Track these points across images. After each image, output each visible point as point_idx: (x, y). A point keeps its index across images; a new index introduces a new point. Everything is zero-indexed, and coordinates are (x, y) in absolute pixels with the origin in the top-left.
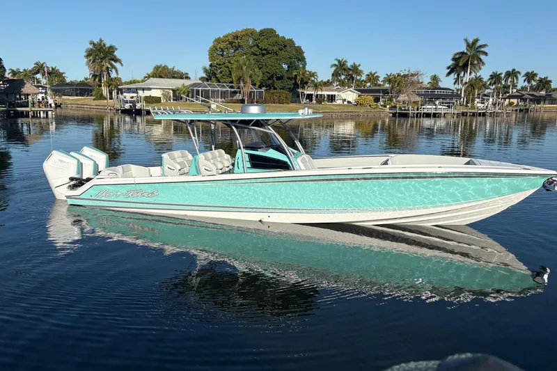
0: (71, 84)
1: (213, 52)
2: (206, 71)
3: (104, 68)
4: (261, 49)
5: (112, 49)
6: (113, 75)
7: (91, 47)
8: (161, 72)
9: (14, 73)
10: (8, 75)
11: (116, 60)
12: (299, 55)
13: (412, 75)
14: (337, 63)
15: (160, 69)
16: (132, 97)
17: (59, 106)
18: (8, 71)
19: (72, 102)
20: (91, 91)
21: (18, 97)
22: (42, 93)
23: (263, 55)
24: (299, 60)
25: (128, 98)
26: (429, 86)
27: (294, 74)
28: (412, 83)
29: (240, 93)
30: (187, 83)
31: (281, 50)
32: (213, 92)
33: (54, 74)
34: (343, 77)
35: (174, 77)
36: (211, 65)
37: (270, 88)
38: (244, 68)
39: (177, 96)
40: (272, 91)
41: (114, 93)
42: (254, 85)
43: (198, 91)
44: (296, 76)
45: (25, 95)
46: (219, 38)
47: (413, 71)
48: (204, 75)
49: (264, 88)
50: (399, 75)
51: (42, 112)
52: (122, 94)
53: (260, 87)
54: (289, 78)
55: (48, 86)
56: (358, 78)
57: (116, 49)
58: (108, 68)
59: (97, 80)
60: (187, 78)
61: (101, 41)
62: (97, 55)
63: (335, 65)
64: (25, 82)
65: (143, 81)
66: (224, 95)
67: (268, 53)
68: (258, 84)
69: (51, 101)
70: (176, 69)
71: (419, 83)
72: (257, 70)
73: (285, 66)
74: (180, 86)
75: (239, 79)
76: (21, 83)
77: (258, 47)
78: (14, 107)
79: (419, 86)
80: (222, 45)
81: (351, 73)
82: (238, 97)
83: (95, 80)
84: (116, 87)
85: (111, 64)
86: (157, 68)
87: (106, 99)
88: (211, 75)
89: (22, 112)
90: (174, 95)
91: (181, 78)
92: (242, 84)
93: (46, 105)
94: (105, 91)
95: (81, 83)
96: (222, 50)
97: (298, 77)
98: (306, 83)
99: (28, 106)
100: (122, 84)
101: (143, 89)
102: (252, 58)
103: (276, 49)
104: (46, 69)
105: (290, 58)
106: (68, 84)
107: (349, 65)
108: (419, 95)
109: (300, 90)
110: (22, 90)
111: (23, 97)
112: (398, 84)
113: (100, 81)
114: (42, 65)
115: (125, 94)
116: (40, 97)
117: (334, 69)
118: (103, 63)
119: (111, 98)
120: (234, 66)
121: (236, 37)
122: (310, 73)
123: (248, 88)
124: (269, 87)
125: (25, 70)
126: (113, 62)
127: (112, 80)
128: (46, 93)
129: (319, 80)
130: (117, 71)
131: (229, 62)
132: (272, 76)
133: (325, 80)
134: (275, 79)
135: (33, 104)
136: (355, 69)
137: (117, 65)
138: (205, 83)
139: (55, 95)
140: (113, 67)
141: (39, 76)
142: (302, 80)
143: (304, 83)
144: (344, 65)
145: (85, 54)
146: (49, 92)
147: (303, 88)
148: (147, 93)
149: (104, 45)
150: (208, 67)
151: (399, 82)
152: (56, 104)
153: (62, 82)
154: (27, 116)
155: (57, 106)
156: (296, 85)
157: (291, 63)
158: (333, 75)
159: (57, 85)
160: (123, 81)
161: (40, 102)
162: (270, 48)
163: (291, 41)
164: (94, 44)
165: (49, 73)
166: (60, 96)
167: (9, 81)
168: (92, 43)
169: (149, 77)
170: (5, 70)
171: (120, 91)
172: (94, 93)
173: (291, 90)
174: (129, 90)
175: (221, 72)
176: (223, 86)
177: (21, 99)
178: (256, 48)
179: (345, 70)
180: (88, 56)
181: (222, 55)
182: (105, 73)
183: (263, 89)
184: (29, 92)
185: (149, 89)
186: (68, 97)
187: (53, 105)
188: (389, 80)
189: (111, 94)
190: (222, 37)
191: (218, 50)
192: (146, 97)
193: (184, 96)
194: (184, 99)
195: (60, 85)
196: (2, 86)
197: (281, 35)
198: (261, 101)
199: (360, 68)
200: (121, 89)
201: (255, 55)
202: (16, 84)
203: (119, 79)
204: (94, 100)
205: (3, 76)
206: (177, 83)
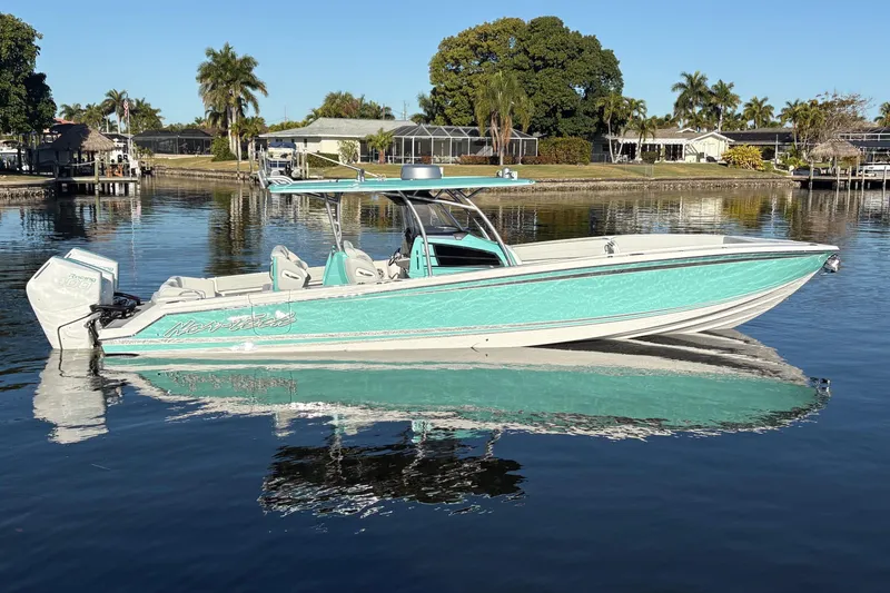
0: (172, 131)
1: (439, 67)
2: (424, 103)
3: (232, 101)
4: (533, 58)
5: (247, 64)
6: (250, 113)
7: (209, 60)
8: (340, 107)
9: (70, 112)
10: (60, 117)
11: (255, 85)
12: (607, 68)
13: (843, 104)
14: (684, 81)
15: (338, 101)
16: (285, 156)
17: (149, 173)
18: (60, 110)
19: (174, 166)
20: (208, 143)
21: (76, 156)
22: (118, 148)
23: (537, 69)
24: (609, 76)
25: (277, 158)
26: (876, 125)
27: (599, 105)
28: (842, 120)
29: (490, 143)
30: (388, 126)
31: (572, 58)
32: (437, 142)
33: (141, 112)
34: (697, 109)
35: (363, 117)
36: (434, 92)
37: (550, 134)
38: (500, 95)
39: (370, 151)
40: (554, 139)
41: (251, 148)
42: (518, 127)
43: (408, 142)
44: (602, 108)
45: (88, 152)
46: (449, 40)
47: (844, 95)
48: (421, 111)
49: (538, 134)
50: (813, 104)
51: (117, 185)
52: (266, 149)
53: (530, 132)
54: (587, 113)
55: (130, 135)
56: (729, 110)
57: (255, 64)
58: (239, 100)
59: (219, 123)
60: (389, 117)
61: (228, 48)
62: (220, 76)
63: (682, 86)
64: (90, 128)
65: (305, 124)
66: (458, 148)
67: (546, 65)
68: (526, 127)
69: (134, 164)
70: (367, 101)
71: (855, 119)
72: (524, 98)
73: (580, 91)
74: (375, 133)
75: (489, 118)
76: (82, 131)
77: (527, 53)
78: (69, 176)
79: (857, 125)
80: (456, 52)
81: (713, 100)
82: (487, 151)
83: (215, 122)
84: (255, 135)
85: (246, 93)
86: (332, 99)
87: (235, 158)
88: (434, 110)
89: (83, 185)
90: (364, 150)
91: (377, 117)
92: (494, 128)
93: (126, 170)
94: (234, 143)
95: (190, 130)
96: (457, 62)
97: (606, 112)
98: (623, 122)
99: (92, 174)
100: (266, 130)
101: (306, 140)
102: (514, 75)
103: (562, 56)
104: (126, 105)
105: (591, 74)
106: (166, 132)
107: (710, 84)
108: (856, 143)
109: (610, 137)
110: (84, 143)
111: (84, 157)
112: (813, 122)
113: (225, 124)
114: (120, 96)
115: (271, 150)
116: (114, 156)
117: (679, 92)
118: (232, 90)
119: (245, 157)
120: (480, 93)
121: (485, 36)
122: (631, 101)
123: (505, 135)
124: (547, 131)
125: (89, 106)
126: (249, 89)
127: (246, 121)
128: (125, 149)
129: (649, 116)
130: (256, 106)
131: (470, 85)
132: (554, 110)
133: (661, 115)
134: (559, 115)
135: (103, 169)
136: (723, 93)
137: (257, 93)
138: (423, 126)
139: (142, 152)
140: (250, 98)
141: (113, 117)
142: (614, 117)
143: (618, 123)
144: (699, 84)
145: (198, 74)
146: (131, 146)
147: (616, 132)
148: (312, 148)
149: (233, 57)
150: (428, 95)
151: (813, 119)
152: (143, 169)
153: (156, 129)
154: (92, 193)
155: (146, 172)
156: (602, 127)
157: (591, 84)
158: (677, 105)
159: (145, 134)
160: (268, 125)
161: (114, 166)
162: (551, 55)
163: (592, 39)
164: (215, 55)
165: (132, 112)
166: (150, 154)
167: (62, 128)
168: (210, 53)
169: (316, 116)
170: (55, 108)
171: (262, 144)
172: (213, 147)
173: (591, 137)
174: (279, 142)
175: (453, 105)
176: (458, 132)
177: (81, 160)
178: (522, 56)
179: (701, 94)
180: (202, 78)
181: (456, 72)
182: (234, 110)
183: (536, 136)
184: (96, 146)
185: (317, 139)
186: (165, 156)
187: (138, 171)
188: (792, 113)
189: (245, 149)
190: (456, 36)
191: (448, 62)
192: (310, 156)
193: (382, 152)
194: (382, 158)
195: (151, 133)
196: (49, 136)
197: (572, 29)
198: (531, 158)
199: (732, 91)
200: (265, 140)
201: (521, 69)
202: (74, 134)
203: (261, 121)
204: (214, 160)
205: (51, 119)
206: (370, 128)
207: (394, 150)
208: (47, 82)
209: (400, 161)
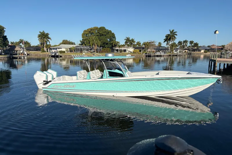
0: (33, 47)
1: (83, 35)
2: (81, 42)
3: (45, 41)
4: (100, 34)
5: (47, 34)
6: (48, 43)
7: (40, 33)
8: (65, 42)
9: (12, 43)
10: (10, 44)
11: (49, 38)
12: (113, 36)
13: (152, 42)
14: (126, 38)
15: (65, 41)
16: (55, 51)
17: (29, 55)
18: (10, 43)
19: (34, 53)
20: (40, 49)
21: (13, 51)
22: (22, 50)
23: (101, 36)
24: (113, 37)
25: (54, 52)
26: (158, 46)
27: (112, 42)
28: (152, 45)
29: (93, 49)
30: (74, 46)
31: (107, 34)
32: (84, 49)
33: (26, 43)
34: (129, 43)
35: (70, 44)
36: (83, 40)
37: (104, 47)
38: (95, 40)
39: (71, 50)
40: (104, 48)
41: (49, 50)
42: (98, 46)
43: (78, 49)
44: (112, 43)
45: (16, 51)
46: (85, 30)
47: (152, 41)
48: (80, 43)
49: (102, 47)
50: (147, 42)
51: (22, 57)
52: (51, 50)
53: (100, 47)
54: (110, 44)
55: (24, 48)
56: (134, 43)
57: (49, 34)
58: (46, 41)
59: (42, 45)
60: (74, 44)
61: (43, 31)
62: (42, 37)
63: (126, 39)
64: (16, 46)
65: (59, 45)
66: (87, 50)
67: (103, 35)
68: (99, 46)
69: (25, 53)
70: (70, 41)
71: (154, 45)
72: (99, 41)
73: (109, 40)
74: (72, 47)
75: (93, 44)
76: (15, 47)
77: (99, 33)
78: (12, 55)
79: (154, 46)
80: (86, 33)
81: (131, 42)
82: (93, 50)
83: (41, 45)
84: (49, 48)
85: (47, 40)
86: (64, 41)
87: (46, 52)
88: (83, 43)
89: (15, 57)
90: (70, 50)
91: (72, 44)
92: (94, 46)
93: (24, 54)
94: (45, 49)
95: (37, 47)
96: (87, 34)
97: (113, 44)
98: (116, 45)
99: (17, 55)
100: (51, 47)
101: (59, 48)
102: (97, 37)
103: (105, 34)
104: (23, 42)
105: (110, 37)
106: (32, 47)
107: (131, 39)
108: (155, 49)
109: (114, 48)
110: (15, 49)
111: (15, 52)
112: (148, 45)
113: (43, 45)
114: (22, 40)
115: (52, 50)
116: (21, 51)
117: (125, 40)
118: (44, 39)
119: (47, 52)
120: (91, 40)
121: (92, 30)
122: (117, 42)
123: (96, 47)
124: (103, 47)
125: (16, 42)
126: (48, 39)
127: (47, 45)
128: (24, 50)
129: (120, 44)
130: (49, 42)
131: (89, 39)
132: (104, 43)
133: (122, 44)
134: (105, 44)
135: (19, 54)
136: (133, 41)
137: (49, 40)
138: (81, 46)
139: (27, 51)
140: (48, 41)
141: (21, 44)
142: (115, 45)
143: (115, 46)
144: (129, 39)
145: (38, 36)
146: (25, 50)
147: (115, 47)
148: (60, 50)
149: (45, 33)
150: (82, 40)
151: (147, 45)
152: (27, 54)
153: (30, 46)
154: (17, 59)
155: (28, 55)
156: (113, 46)
157: (110, 39)
158: (125, 42)
159: (28, 47)
160: (52, 46)
161: (21, 53)
162: (103, 34)
163: (110, 31)
164: (41, 33)
165: (25, 43)
166: (29, 51)
167: (10, 46)
168: (40, 32)
169: (61, 44)
170: (9, 42)
171: (51, 49)
172: (41, 50)
173: (111, 48)
174: (54, 49)
175: (86, 42)
176: (87, 47)
177: (14, 52)
178: (98, 34)
179: (129, 41)
180: (38, 37)
181: (87, 36)
182: (45, 43)
183: (101, 48)
184: (18, 50)
185: (61, 48)
186: (32, 51)
187: (26, 54)
188: (144, 44)
189: (47, 50)
190: (86, 30)
191: (85, 34)
192: (60, 51)
193: (73, 51)
194: (73, 52)
195: (29, 47)
196: (8, 48)
197: (107, 29)
198: (101, 52)
199: (134, 40)
200: (51, 48)
201: (98, 36)
202: (13, 47)
203: (50, 45)
204: (41, 52)
205: (8, 44)
206: (71, 46)
207: (76, 50)
208: (7, 37)
209: (77, 52)
